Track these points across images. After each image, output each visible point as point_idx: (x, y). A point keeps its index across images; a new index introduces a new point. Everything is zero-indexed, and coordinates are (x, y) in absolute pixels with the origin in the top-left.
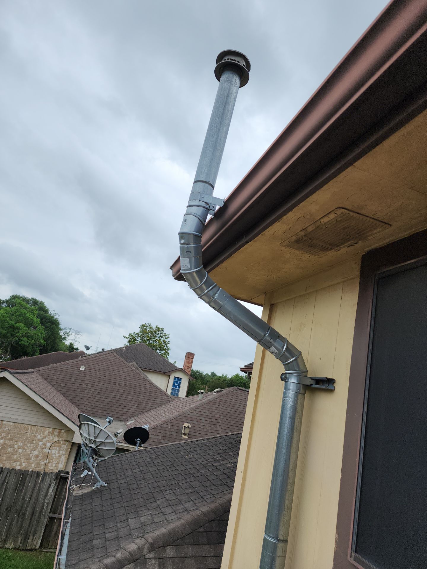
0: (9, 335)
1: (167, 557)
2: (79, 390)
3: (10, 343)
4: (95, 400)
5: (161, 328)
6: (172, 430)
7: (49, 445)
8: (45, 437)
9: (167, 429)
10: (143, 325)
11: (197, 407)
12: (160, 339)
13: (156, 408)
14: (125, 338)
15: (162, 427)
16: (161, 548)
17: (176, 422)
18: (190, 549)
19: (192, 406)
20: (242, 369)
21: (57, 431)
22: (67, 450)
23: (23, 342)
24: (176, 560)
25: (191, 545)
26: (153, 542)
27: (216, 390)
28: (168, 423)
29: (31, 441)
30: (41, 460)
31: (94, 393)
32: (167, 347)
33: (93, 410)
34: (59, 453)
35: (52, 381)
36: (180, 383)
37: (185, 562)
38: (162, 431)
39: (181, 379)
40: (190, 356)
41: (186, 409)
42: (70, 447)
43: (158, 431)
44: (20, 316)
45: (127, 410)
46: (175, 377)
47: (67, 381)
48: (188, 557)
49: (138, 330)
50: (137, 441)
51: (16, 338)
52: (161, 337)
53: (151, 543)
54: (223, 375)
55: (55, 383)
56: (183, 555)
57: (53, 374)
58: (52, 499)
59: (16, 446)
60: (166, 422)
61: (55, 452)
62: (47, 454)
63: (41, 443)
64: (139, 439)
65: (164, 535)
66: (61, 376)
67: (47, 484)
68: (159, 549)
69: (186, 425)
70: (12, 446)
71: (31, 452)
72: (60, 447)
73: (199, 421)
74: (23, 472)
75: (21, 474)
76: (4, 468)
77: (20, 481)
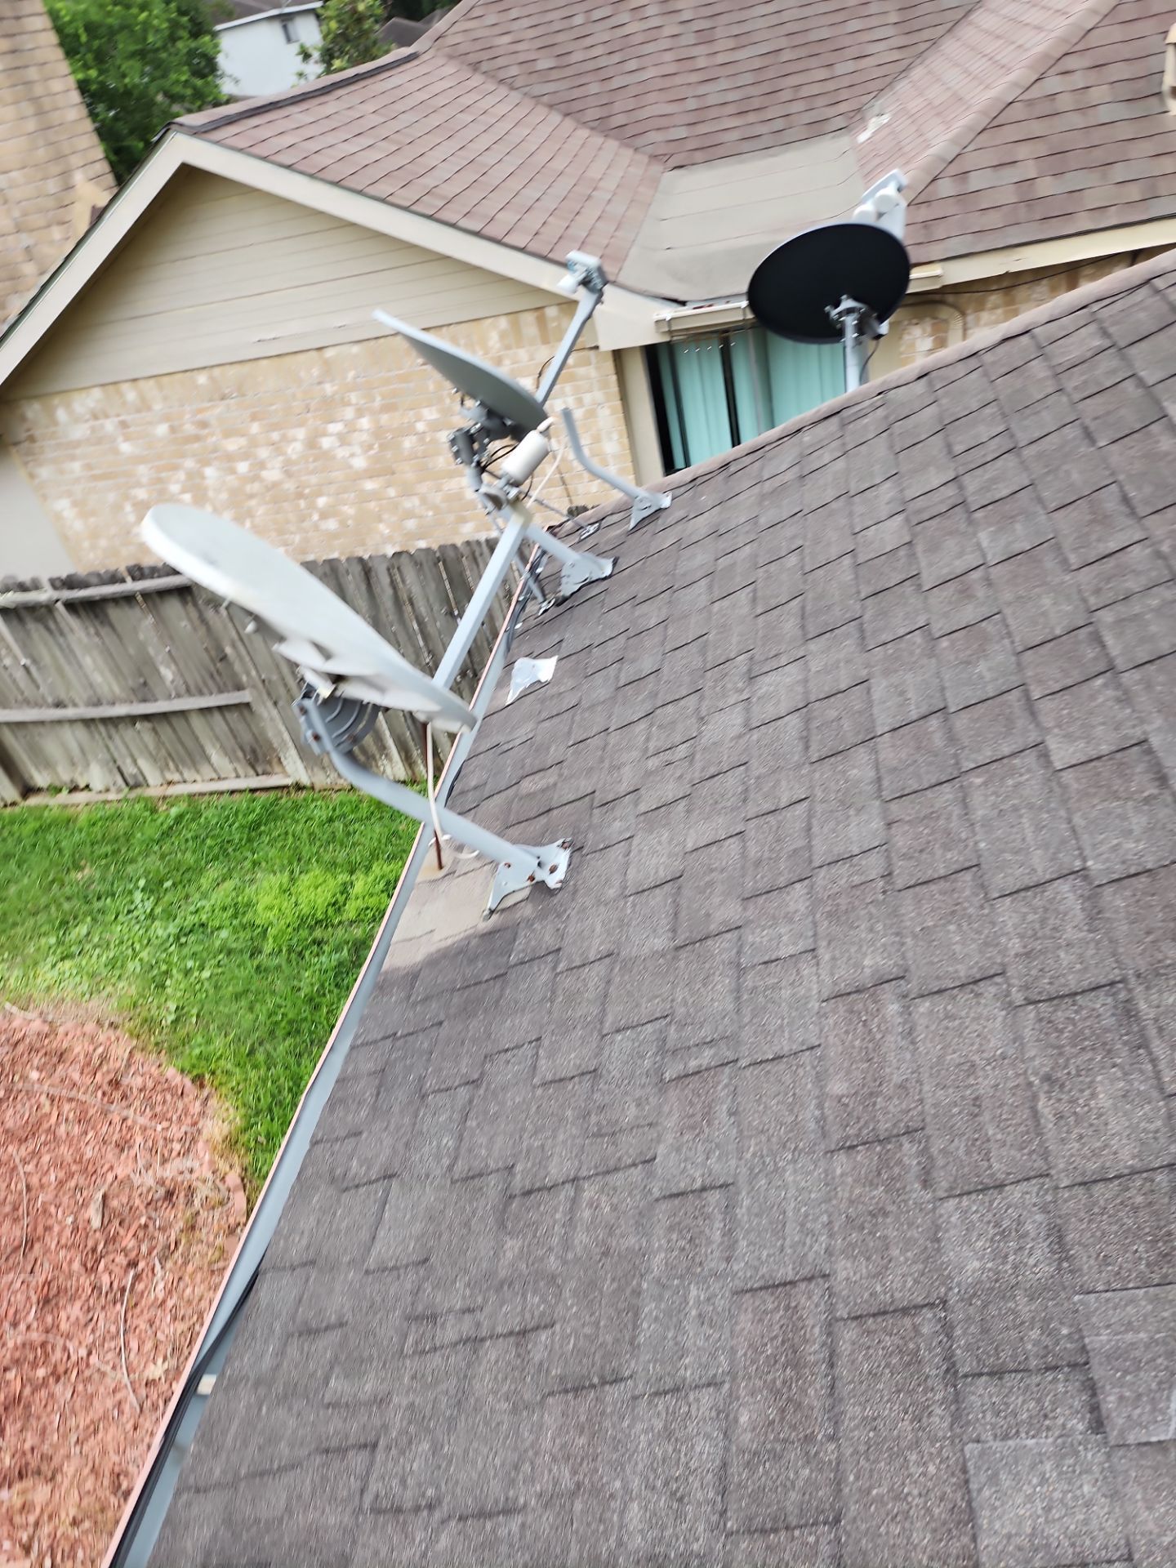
2: (616, 58)
4: (695, 78)
6: (1098, 94)
9: (1065, 102)
15: (1030, 103)
17: (1117, 33)
28: (1071, 63)
31: (683, 41)
33: (702, 129)
35: (500, 62)
38: (1037, 128)
42: (609, 366)
43: (1011, 133)
45: (851, 66)
47: (560, 38)
50: (840, 314)
55: (514, 71)
57: (497, 30)
60: (1056, 63)
64: (847, 303)
66: (526, 22)
70: (409, 430)
72: (573, 377)
74: (438, 554)
75: (436, 564)
76: (366, 557)
77: (448, 586)
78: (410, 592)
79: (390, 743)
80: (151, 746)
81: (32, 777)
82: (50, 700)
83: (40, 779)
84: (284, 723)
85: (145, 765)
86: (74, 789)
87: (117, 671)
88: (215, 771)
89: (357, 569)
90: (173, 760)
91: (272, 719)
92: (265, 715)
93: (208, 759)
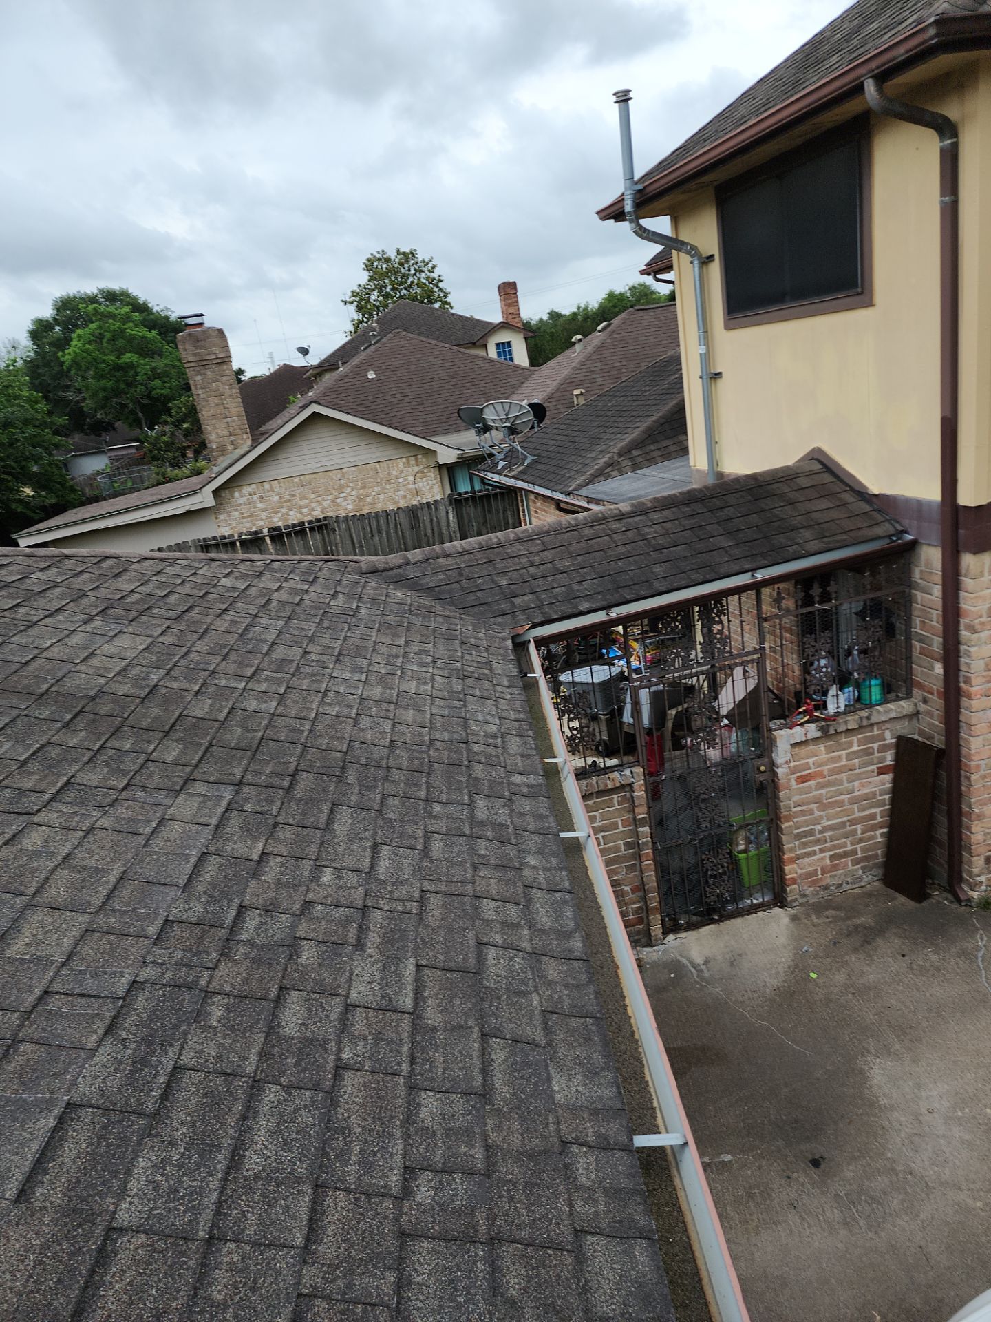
0: (122, 386)
1: (635, 455)
2: (389, 408)
3: (136, 401)
5: (407, 250)
6: (559, 406)
7: (411, 479)
8: (402, 472)
9: (552, 408)
10: (368, 260)
11: (582, 363)
12: (419, 279)
13: (513, 393)
14: (348, 305)
16: (628, 453)
17: (558, 395)
19: (573, 365)
20: (642, 272)
21: (413, 458)
22: (436, 479)
23: (158, 391)
24: (644, 455)
27: (599, 328)
28: (551, 400)
29: (388, 482)
30: (411, 499)
31: (413, 404)
32: (441, 290)
33: (426, 428)
34: (428, 484)
36: (510, 352)
37: (652, 454)
39: (509, 343)
40: (508, 291)
41: (566, 372)
42: (437, 472)
44: (114, 339)
46: (497, 345)
48: (652, 451)
49: (363, 277)
51: (141, 388)
52: (418, 274)
53: (618, 452)
54: (579, 308)
56: (647, 451)
58: (456, 525)
59: (374, 493)
60: (546, 400)
61: (424, 485)
62: (415, 491)
63: (401, 480)
67: (443, 513)
68: (626, 454)
69: (577, 392)
71: (395, 494)
72: (425, 476)
73: (592, 381)
77: (412, 518)
78: (400, 522)
89: (384, 514)
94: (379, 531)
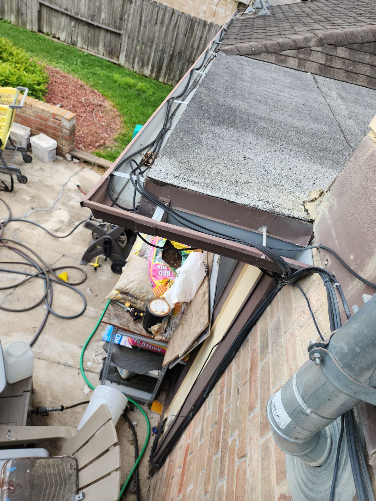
1: (337, 55)
7: (216, 1)
16: (331, 46)
18: (368, 56)
22: (232, 12)
24: (347, 62)
25: (369, 53)
26: (323, 37)
30: (208, 17)
34: (225, 12)
37: (358, 66)
42: (236, 6)
48: (363, 63)
53: (321, 38)
56: (357, 59)
61: (222, 11)
62: (214, 12)
65: (338, 35)
67: (212, 36)
68: (329, 46)
71: (200, 6)
72: (226, 5)
74: (192, 18)
75: (190, 20)
76: (175, 10)
77: (189, 27)
78: (180, 24)
79: (150, 64)
80: (85, 35)
81: (43, 28)
82: (64, 7)
83: (45, 30)
84: (127, 45)
85: (79, 39)
86: (54, 37)
87: (89, 9)
88: (98, 51)
89: (171, 11)
90: (88, 42)
91: (125, 42)
92: (124, 40)
93: (98, 46)
94: (162, 23)
